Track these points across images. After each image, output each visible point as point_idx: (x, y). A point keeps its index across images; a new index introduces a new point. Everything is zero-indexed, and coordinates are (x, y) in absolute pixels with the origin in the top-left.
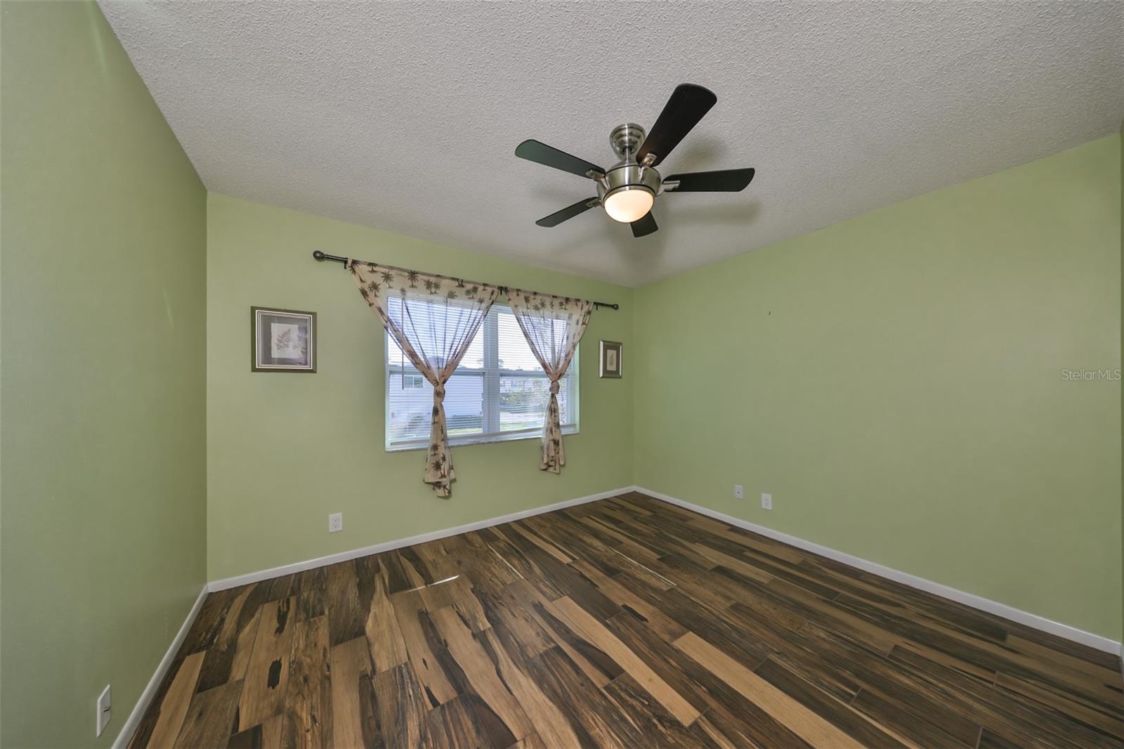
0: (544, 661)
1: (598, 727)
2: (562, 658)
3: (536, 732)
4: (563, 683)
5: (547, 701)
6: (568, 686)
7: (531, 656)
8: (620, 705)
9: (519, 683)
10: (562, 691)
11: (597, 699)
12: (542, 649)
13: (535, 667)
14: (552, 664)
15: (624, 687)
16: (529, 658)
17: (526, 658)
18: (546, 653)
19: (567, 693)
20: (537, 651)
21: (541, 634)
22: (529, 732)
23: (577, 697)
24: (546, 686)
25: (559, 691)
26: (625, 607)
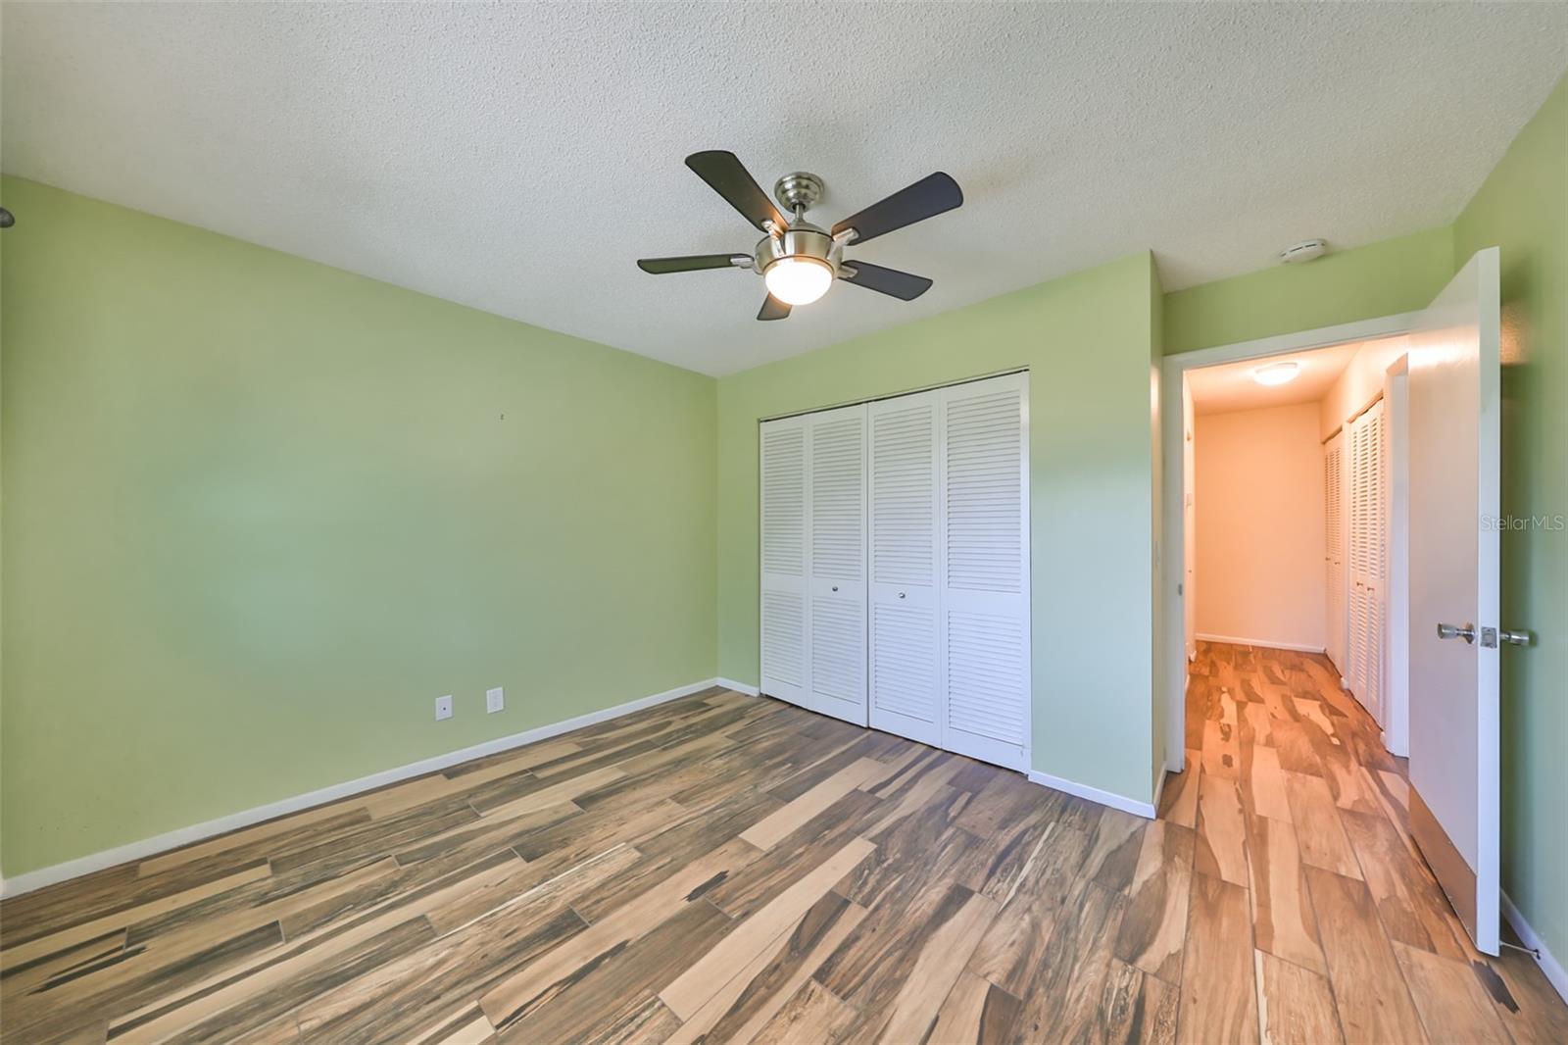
0: (855, 988)
1: (920, 907)
2: (839, 963)
3: (967, 966)
4: (881, 953)
5: (918, 966)
6: (884, 945)
7: (853, 1014)
8: (881, 891)
9: (913, 1014)
10: (896, 951)
11: (886, 912)
12: (830, 1000)
13: (872, 1000)
14: (855, 975)
15: (855, 890)
16: (858, 1017)
17: (862, 1019)
18: (837, 991)
19: (895, 944)
20: (838, 1006)
21: (793, 1013)
22: (972, 974)
23: (895, 934)
24: (898, 973)
25: (897, 954)
26: (690, 898)
